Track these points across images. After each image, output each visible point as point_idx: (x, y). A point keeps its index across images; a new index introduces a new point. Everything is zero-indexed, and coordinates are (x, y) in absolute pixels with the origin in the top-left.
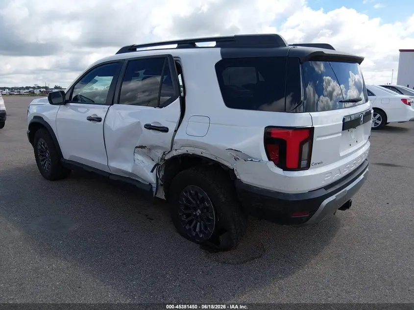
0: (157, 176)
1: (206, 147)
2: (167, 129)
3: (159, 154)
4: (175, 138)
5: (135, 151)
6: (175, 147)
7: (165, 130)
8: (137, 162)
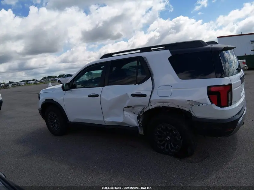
0: (138, 122)
1: (171, 101)
2: (146, 95)
3: (140, 109)
4: (151, 99)
5: (124, 110)
6: (151, 104)
7: (144, 96)
8: (125, 115)
